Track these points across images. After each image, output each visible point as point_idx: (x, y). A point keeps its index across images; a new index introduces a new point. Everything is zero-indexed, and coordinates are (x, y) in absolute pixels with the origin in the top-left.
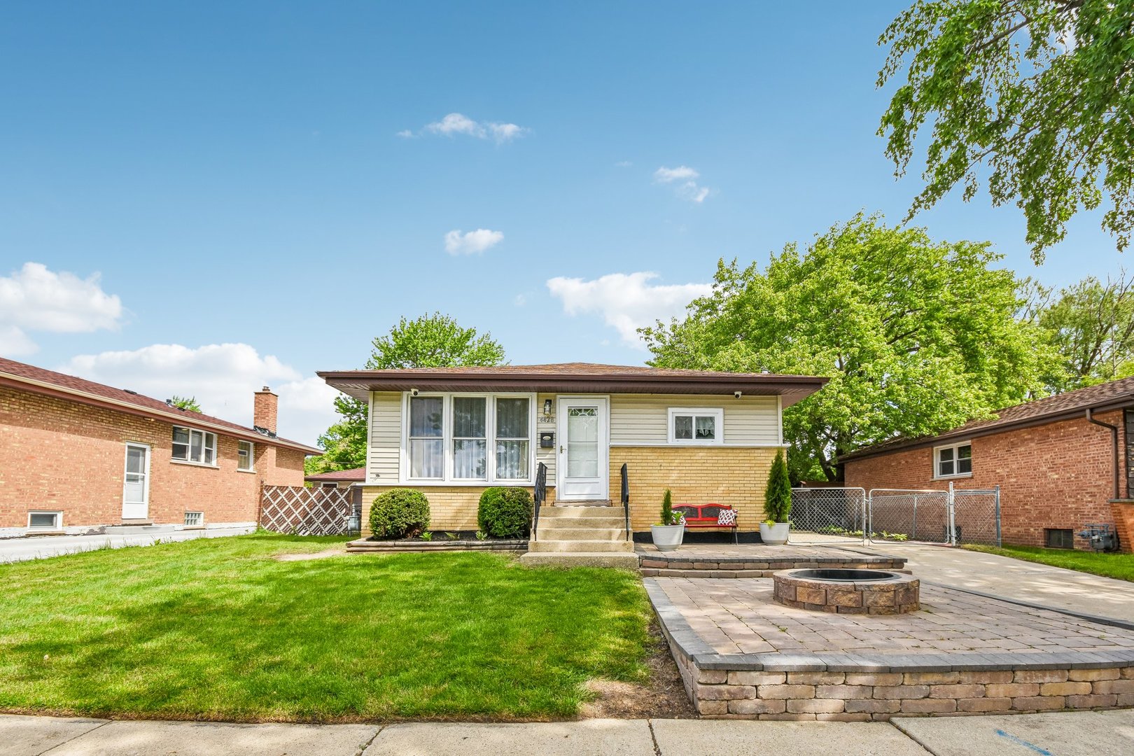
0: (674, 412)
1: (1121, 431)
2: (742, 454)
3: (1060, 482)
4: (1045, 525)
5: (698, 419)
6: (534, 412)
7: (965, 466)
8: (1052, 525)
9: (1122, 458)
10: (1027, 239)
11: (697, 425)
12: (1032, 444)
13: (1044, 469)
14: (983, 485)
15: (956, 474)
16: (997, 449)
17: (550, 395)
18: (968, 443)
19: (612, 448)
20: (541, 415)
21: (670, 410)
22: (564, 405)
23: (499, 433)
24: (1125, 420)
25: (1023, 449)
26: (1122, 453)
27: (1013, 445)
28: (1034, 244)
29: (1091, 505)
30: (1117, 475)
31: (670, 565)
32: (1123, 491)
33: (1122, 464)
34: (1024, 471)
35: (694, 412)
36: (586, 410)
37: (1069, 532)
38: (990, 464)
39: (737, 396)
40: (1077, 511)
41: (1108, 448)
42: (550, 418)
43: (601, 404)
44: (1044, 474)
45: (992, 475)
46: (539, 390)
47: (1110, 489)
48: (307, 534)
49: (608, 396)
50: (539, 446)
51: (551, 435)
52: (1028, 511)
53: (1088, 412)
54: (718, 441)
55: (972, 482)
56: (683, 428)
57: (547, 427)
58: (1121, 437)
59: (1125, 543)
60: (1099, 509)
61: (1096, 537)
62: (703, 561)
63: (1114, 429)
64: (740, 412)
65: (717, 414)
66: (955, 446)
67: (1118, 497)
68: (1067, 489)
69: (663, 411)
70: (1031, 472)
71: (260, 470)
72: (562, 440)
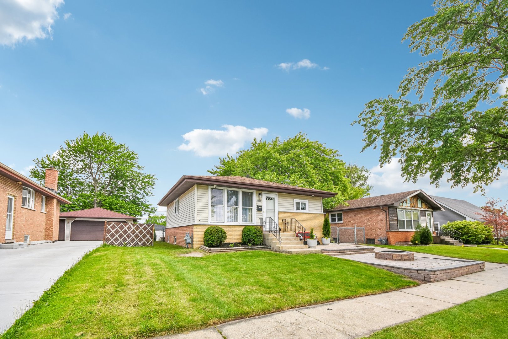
0: (296, 200)
1: (387, 212)
2: (314, 215)
3: (371, 225)
4: (366, 237)
5: (301, 203)
6: (255, 197)
7: (340, 219)
8: (368, 237)
9: (388, 219)
10: (380, 161)
11: (302, 205)
12: (362, 214)
13: (366, 221)
14: (347, 225)
15: (337, 222)
16: (352, 215)
17: (260, 192)
18: (341, 212)
19: (280, 212)
20: (258, 199)
21: (295, 200)
22: (264, 195)
23: (243, 205)
24: (388, 210)
25: (359, 215)
26: (388, 218)
27: (356, 214)
28: (381, 162)
29: (380, 232)
30: (387, 224)
31: (329, 252)
32: (388, 228)
33: (388, 221)
34: (359, 222)
35: (301, 201)
36: (270, 198)
37: (374, 239)
38: (349, 219)
39: (313, 197)
40: (376, 234)
41: (384, 216)
42: (260, 200)
43: (275, 196)
44: (366, 223)
45: (349, 223)
46: (257, 190)
47: (385, 228)
48: (131, 246)
49: (277, 194)
50: (257, 210)
51: (261, 206)
52: (361, 233)
53: (381, 207)
54: (307, 211)
55: (343, 225)
56: (298, 206)
57: (259, 204)
58: (387, 214)
59: (389, 242)
60: (382, 233)
61: (383, 241)
62: (336, 250)
63: (386, 211)
64: (313, 202)
65: (307, 202)
66: (336, 213)
67: (387, 230)
68: (373, 227)
69: (293, 200)
70: (362, 222)
71: (49, 212)
72: (264, 209)
